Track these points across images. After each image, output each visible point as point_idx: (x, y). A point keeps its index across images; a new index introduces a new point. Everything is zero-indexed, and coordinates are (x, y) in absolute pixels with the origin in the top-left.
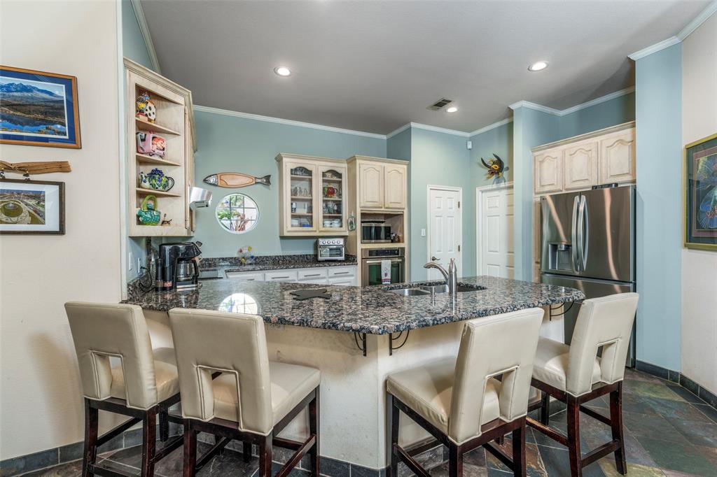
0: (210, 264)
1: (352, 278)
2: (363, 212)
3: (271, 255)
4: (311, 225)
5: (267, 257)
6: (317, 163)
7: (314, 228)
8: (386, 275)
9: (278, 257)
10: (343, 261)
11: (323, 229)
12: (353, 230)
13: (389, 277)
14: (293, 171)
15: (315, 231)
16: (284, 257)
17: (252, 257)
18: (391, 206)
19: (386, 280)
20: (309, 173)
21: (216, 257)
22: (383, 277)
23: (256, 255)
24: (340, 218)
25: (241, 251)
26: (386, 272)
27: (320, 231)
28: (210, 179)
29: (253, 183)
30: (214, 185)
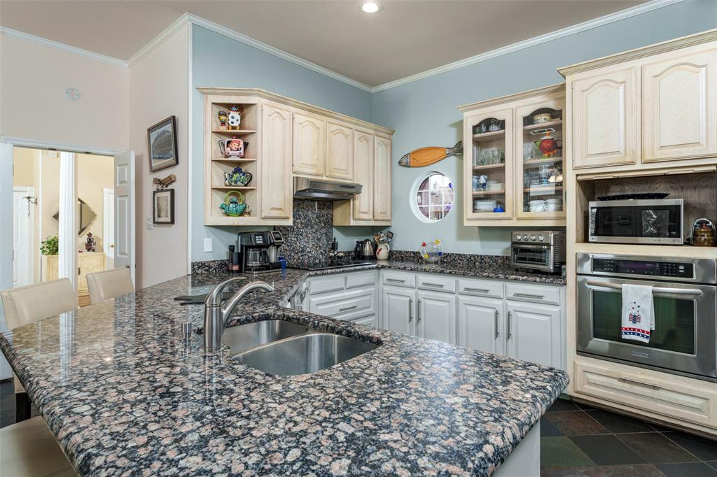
0: (402, 258)
2: (581, 178)
3: (465, 253)
4: (503, 210)
5: (460, 255)
6: (513, 105)
7: (507, 214)
8: (635, 319)
9: (474, 256)
10: (552, 274)
11: (526, 215)
13: (647, 325)
14: (476, 129)
15: (509, 219)
16: (482, 258)
17: (440, 254)
18: (660, 155)
19: (633, 331)
20: (501, 124)
22: (625, 322)
23: (443, 251)
25: (424, 245)
26: (634, 312)
27: (519, 219)
28: (404, 160)
29: (445, 156)
30: (407, 166)
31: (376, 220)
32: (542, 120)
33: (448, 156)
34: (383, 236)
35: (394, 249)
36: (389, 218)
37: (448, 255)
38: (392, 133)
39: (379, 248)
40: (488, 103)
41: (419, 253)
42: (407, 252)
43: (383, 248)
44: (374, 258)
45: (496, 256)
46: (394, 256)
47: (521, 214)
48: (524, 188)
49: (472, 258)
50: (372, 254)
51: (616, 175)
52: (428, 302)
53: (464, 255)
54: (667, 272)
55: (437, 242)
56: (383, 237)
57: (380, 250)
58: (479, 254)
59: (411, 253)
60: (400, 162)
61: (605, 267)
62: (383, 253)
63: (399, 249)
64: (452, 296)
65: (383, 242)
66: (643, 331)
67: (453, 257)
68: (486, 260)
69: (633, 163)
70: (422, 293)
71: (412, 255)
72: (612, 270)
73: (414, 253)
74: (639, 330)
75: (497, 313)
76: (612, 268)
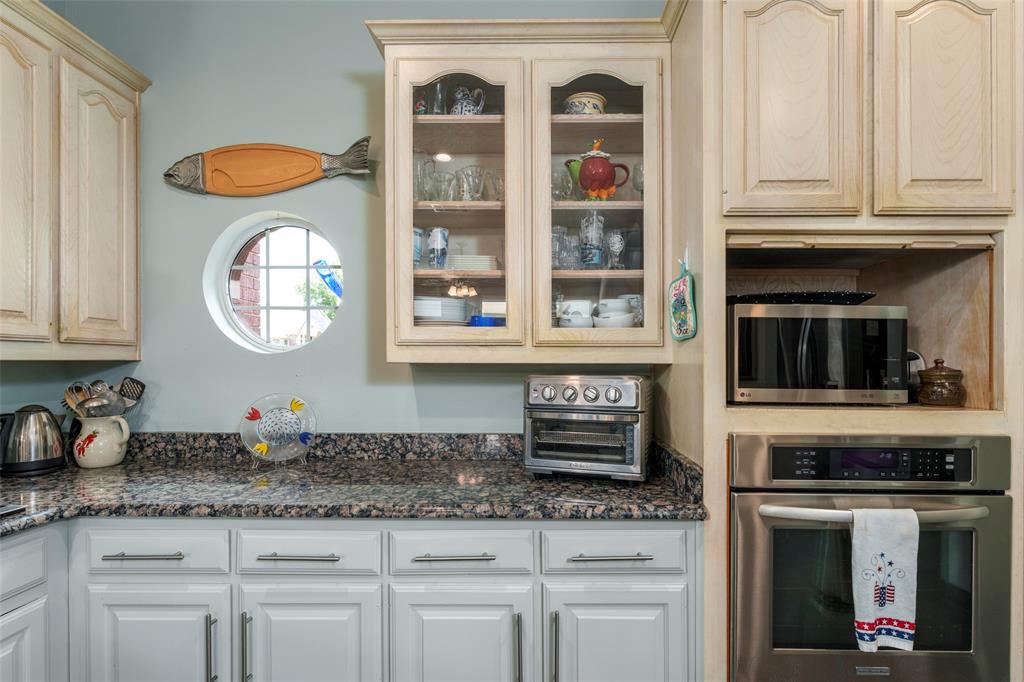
0: (178, 453)
1: (675, 586)
2: (737, 241)
3: (377, 431)
6: (526, 51)
7: (513, 332)
8: (883, 595)
9: (401, 437)
11: (557, 334)
12: (688, 336)
13: (904, 607)
15: (517, 344)
16: (423, 441)
17: (304, 437)
19: (879, 627)
21: (197, 430)
22: (866, 609)
23: (313, 430)
24: (636, 287)
25: (254, 415)
26: (882, 579)
27: (539, 345)
28: (183, 171)
29: (318, 173)
30: (193, 187)
31: (70, 342)
32: (588, 109)
33: (326, 175)
34: (105, 393)
35: (149, 428)
36: (129, 337)
37: (327, 439)
38: (141, 85)
39: (86, 431)
40: (461, 31)
41: (237, 436)
42: (195, 437)
43: (101, 429)
44: (62, 465)
45: (460, 436)
46: (149, 451)
47: (547, 332)
48: (554, 268)
49: (398, 444)
50: (57, 454)
51: (810, 241)
52: (277, 615)
53: (373, 436)
54: (924, 471)
55: (295, 406)
56: (102, 396)
57: (90, 438)
58: (415, 430)
59: (208, 437)
60: (168, 176)
61: (800, 467)
62: (104, 443)
63: (165, 429)
64: (369, 588)
65: (103, 412)
66: (901, 624)
67: (342, 444)
68: (435, 446)
69: (854, 214)
70: (254, 589)
71: (213, 443)
72: (813, 472)
73: (218, 437)
74: (890, 621)
75: (518, 622)
76: (812, 468)
